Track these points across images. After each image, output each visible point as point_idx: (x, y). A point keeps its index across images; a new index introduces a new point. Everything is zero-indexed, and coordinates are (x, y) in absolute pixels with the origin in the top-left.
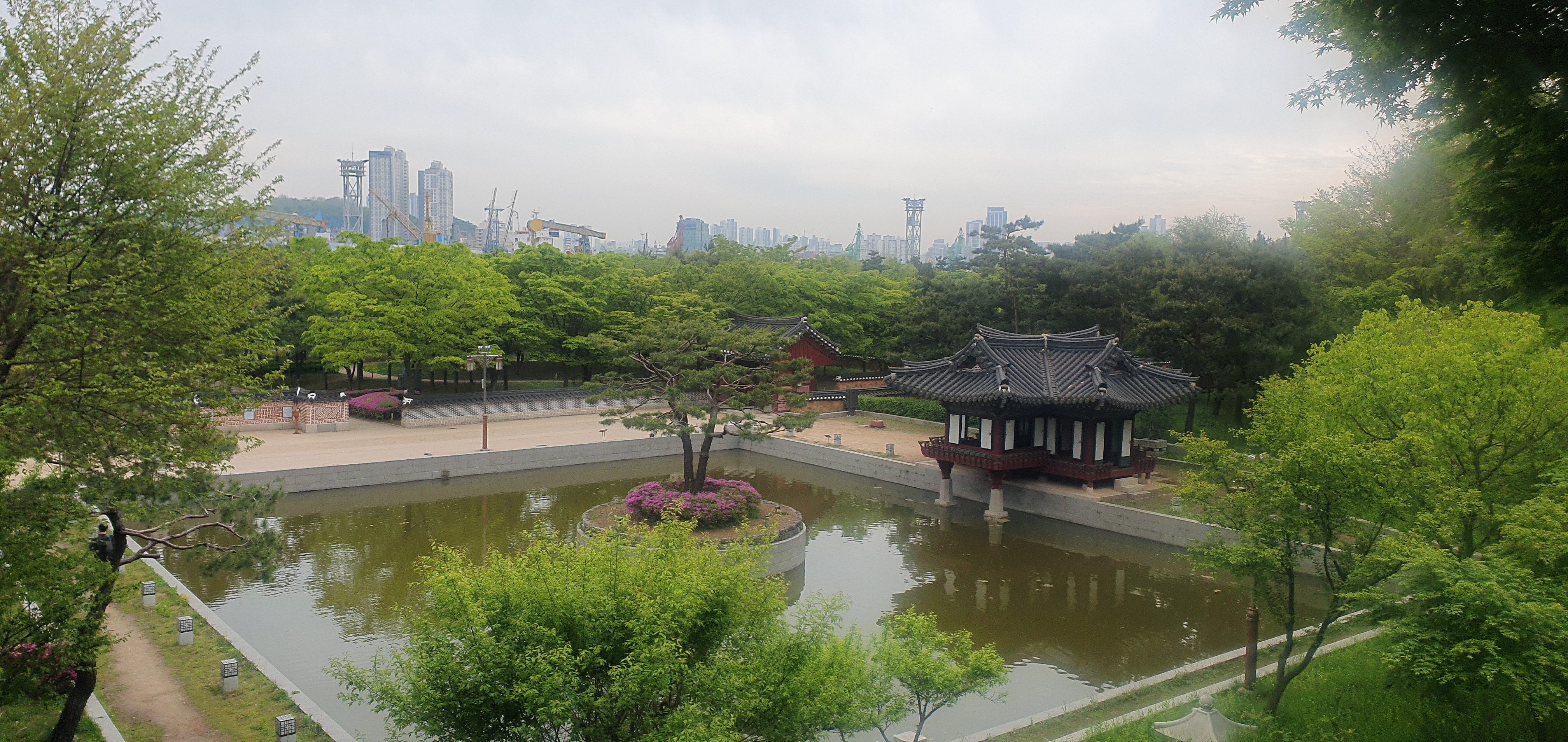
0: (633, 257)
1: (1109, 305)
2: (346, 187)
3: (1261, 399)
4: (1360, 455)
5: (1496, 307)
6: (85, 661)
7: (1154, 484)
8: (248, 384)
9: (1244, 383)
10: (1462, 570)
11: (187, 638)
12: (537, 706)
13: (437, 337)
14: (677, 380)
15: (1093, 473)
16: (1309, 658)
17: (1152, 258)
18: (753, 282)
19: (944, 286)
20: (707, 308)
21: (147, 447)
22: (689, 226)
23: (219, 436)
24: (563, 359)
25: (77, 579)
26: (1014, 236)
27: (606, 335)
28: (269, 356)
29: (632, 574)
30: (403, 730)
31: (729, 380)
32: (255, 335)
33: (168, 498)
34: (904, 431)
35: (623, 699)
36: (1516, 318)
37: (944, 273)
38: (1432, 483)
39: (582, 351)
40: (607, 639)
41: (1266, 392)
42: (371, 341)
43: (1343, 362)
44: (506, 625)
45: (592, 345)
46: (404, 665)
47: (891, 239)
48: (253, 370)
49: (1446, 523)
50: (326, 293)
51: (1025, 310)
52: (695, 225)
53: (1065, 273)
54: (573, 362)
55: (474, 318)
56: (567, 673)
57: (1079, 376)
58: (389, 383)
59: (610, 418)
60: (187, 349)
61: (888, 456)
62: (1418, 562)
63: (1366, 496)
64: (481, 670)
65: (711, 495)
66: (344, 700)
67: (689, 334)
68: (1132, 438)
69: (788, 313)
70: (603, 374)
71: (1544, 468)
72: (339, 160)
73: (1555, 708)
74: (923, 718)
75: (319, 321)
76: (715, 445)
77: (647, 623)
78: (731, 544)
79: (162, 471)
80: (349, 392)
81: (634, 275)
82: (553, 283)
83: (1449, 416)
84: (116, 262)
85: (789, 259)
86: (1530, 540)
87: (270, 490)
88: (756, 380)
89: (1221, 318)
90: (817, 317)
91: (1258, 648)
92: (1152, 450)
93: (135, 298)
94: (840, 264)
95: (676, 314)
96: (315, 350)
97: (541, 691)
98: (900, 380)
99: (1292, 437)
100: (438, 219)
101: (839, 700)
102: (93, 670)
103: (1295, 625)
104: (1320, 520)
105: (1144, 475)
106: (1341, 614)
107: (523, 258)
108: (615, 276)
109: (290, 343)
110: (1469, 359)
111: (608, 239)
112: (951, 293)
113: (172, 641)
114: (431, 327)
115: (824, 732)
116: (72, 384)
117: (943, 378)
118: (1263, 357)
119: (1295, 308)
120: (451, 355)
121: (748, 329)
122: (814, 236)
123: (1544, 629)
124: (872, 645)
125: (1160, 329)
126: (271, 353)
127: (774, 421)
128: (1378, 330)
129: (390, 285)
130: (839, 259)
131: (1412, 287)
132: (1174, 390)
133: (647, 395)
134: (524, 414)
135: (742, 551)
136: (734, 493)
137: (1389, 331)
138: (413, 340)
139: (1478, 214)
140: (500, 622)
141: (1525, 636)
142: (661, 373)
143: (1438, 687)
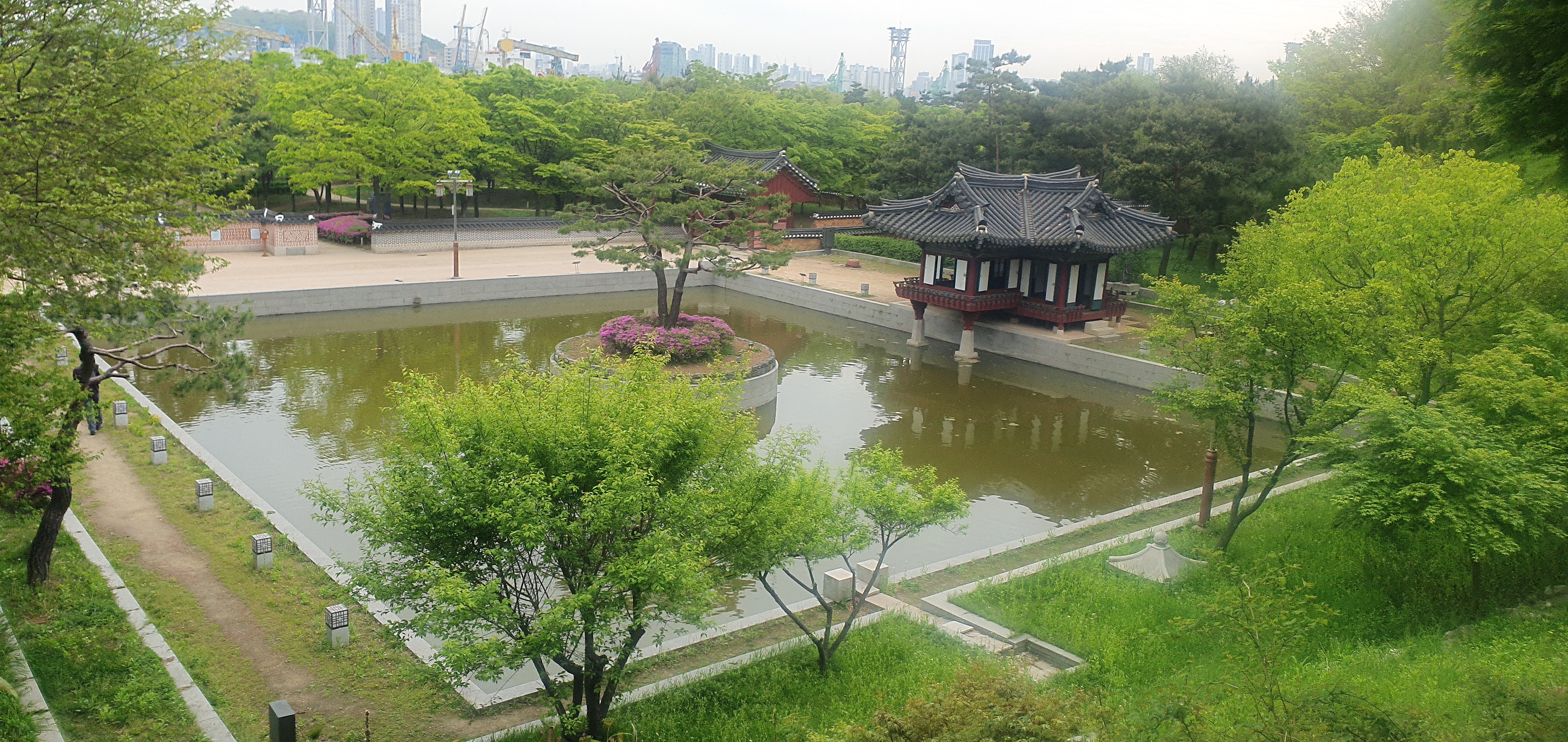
0: (606, 81)
1: (1090, 146)
3: (1235, 244)
4: (1328, 302)
5: (1477, 157)
6: (59, 477)
7: (1124, 327)
8: (212, 204)
9: (1220, 228)
10: (1417, 416)
11: (160, 457)
12: (511, 529)
13: (407, 161)
14: (651, 213)
15: (1065, 316)
16: (1262, 499)
17: (1137, 98)
18: (731, 112)
19: (927, 122)
20: (683, 138)
21: (110, 265)
22: (666, 49)
23: (184, 256)
24: (535, 187)
25: (46, 396)
26: (999, 71)
27: (579, 164)
28: (233, 175)
29: (605, 405)
30: (377, 551)
31: (705, 214)
32: (218, 153)
33: (135, 318)
34: (880, 271)
35: (595, 524)
36: (1496, 169)
37: (927, 108)
38: (1396, 332)
39: (554, 180)
40: (579, 467)
41: (1241, 238)
42: (338, 163)
43: (1320, 209)
44: (479, 452)
45: (564, 173)
46: (377, 488)
47: (875, 70)
48: (217, 189)
49: (1406, 371)
50: (290, 111)
51: (1007, 149)
52: (671, 50)
53: (1050, 111)
54: (544, 190)
55: (443, 142)
56: (540, 499)
57: (1057, 218)
58: (358, 206)
59: (584, 249)
60: (147, 165)
61: (862, 296)
62: (1374, 408)
63: (1330, 343)
64: (454, 494)
65: (685, 331)
66: (318, 520)
67: (664, 165)
68: (1106, 281)
69: (766, 146)
70: (575, 204)
71: (1507, 319)
73: (1490, 549)
74: (886, 547)
75: (284, 141)
76: (690, 280)
77: (619, 453)
78: (704, 379)
79: (127, 291)
80: (318, 215)
81: (607, 101)
82: (524, 107)
83: (1420, 266)
84: (67, 71)
85: (768, 89)
86: (1485, 389)
87: (239, 311)
88: (731, 215)
89: (1203, 162)
90: (796, 151)
91: (1215, 488)
92: (1124, 293)
93: (88, 109)
94: (822, 95)
95: (651, 143)
96: (282, 170)
97: (514, 515)
98: (878, 219)
99: (1263, 283)
100: (406, 36)
101: (805, 529)
102: (68, 487)
103: (1251, 467)
104: (1284, 366)
105: (1114, 318)
106: (1297, 457)
107: (493, 79)
108: (589, 103)
109: (254, 161)
110: (1445, 209)
111: (581, 61)
112: (933, 128)
113: (147, 459)
114: (400, 150)
115: (790, 558)
116: (28, 198)
117: (921, 218)
118: (1241, 202)
119: (1277, 153)
120: (420, 179)
121: (725, 161)
122: (795, 64)
123: (1490, 474)
124: (839, 478)
125: (1141, 171)
126: (234, 172)
127: (749, 259)
128: (1358, 178)
129: (356, 105)
130: (820, 90)
131: (1395, 135)
132: (1151, 234)
133: (621, 228)
134: (496, 243)
135: (714, 386)
136: (708, 329)
137: (1368, 179)
138: (382, 163)
139: (1471, 57)
140: (473, 448)
141: (1470, 480)
142: (635, 204)
143: (1382, 527)
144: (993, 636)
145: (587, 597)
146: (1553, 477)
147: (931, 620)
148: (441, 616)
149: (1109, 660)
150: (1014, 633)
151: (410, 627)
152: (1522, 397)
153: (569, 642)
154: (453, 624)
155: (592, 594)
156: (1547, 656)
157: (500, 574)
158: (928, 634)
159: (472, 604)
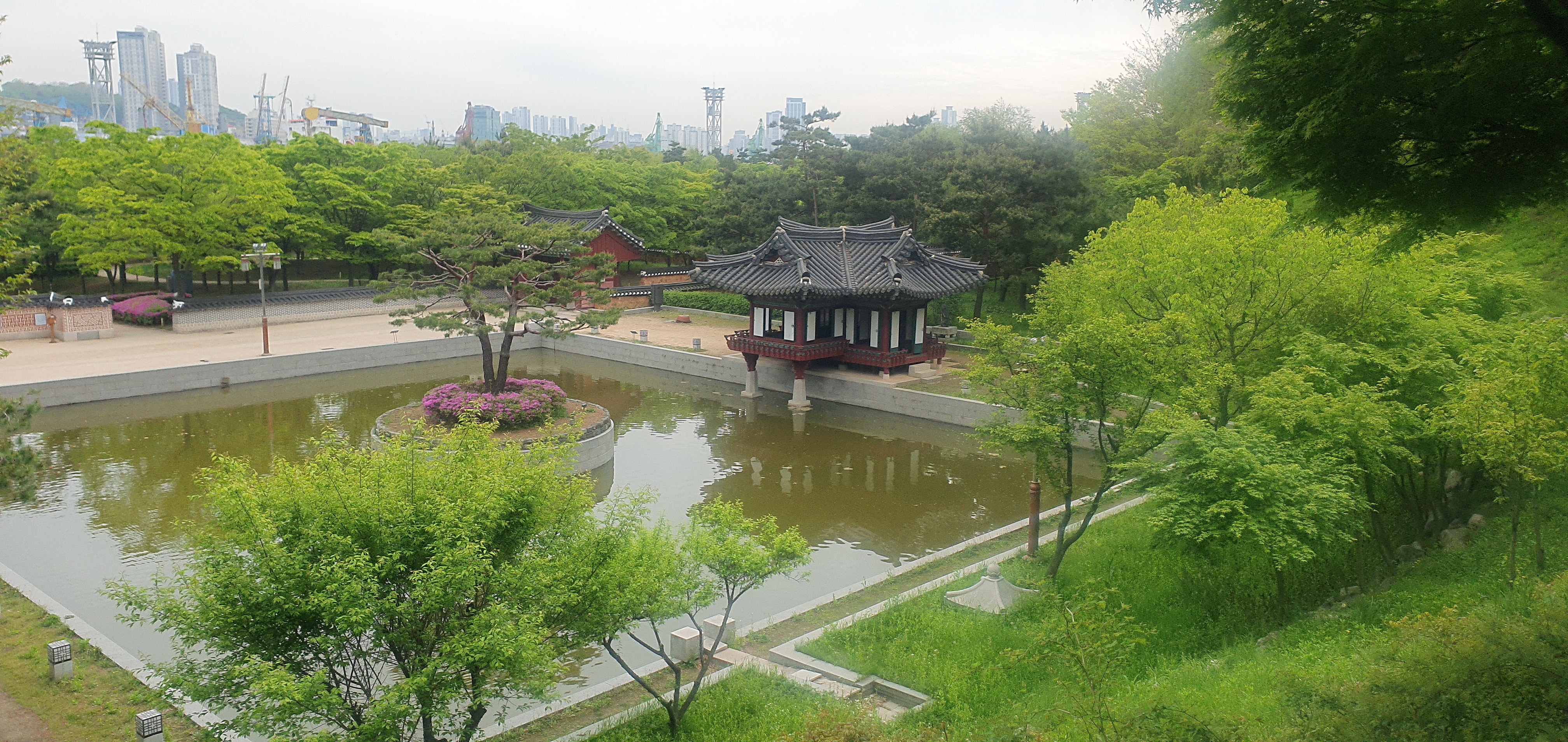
0: (418, 146)
1: (902, 197)
2: (92, 72)
3: (1042, 284)
4: (1131, 335)
5: (1250, 194)
7: (945, 369)
9: (1028, 270)
10: (1218, 438)
12: (336, 614)
13: (207, 236)
14: (472, 277)
15: (889, 361)
16: (1084, 527)
17: (943, 150)
18: (550, 173)
19: (746, 179)
20: (502, 201)
22: (478, 113)
24: (347, 256)
26: (812, 128)
27: (393, 230)
28: (10, 258)
29: (430, 477)
30: (192, 648)
31: (528, 275)
34: (711, 326)
35: (427, 604)
36: (1267, 204)
37: (745, 165)
38: (1193, 359)
39: (367, 248)
40: (406, 545)
41: (1047, 278)
42: (133, 241)
43: (1117, 247)
44: (298, 536)
45: (377, 241)
46: (189, 581)
47: (692, 130)
49: (1205, 396)
50: (75, 188)
51: (824, 203)
52: (485, 113)
53: (862, 165)
54: (357, 260)
55: (247, 215)
56: (366, 580)
57: (875, 267)
58: (157, 286)
59: (401, 318)
61: (695, 351)
62: (1180, 432)
63: (1136, 373)
64: (273, 582)
65: (513, 396)
66: (123, 621)
67: (483, 228)
68: (925, 325)
69: (588, 206)
70: (391, 272)
71: (1288, 342)
72: (82, 41)
73: (1291, 557)
74: (731, 601)
75: (70, 220)
76: (516, 343)
77: (448, 527)
78: (535, 444)
80: (111, 297)
81: (420, 166)
82: (332, 176)
83: (1209, 297)
85: (586, 150)
86: (1274, 408)
87: (24, 403)
88: (556, 276)
89: (1008, 208)
90: (618, 210)
91: (1040, 518)
92: (943, 336)
94: (641, 155)
95: (468, 207)
96: (68, 251)
97: (338, 599)
98: (705, 274)
99: (1070, 320)
100: (202, 108)
101: (648, 590)
103: (1073, 496)
104: (1095, 397)
105: (936, 360)
106: (1114, 483)
107: (297, 149)
108: (401, 168)
109: (36, 242)
110: (1227, 243)
111: (391, 127)
112: (752, 185)
114: (200, 225)
115: (635, 622)
117: (746, 272)
118: (1046, 244)
119: (1075, 196)
120: (223, 254)
121: (546, 222)
122: (612, 125)
123: (1284, 488)
124: (681, 534)
125: (951, 219)
126: (12, 255)
127: (577, 318)
128: (1149, 217)
129: (150, 180)
130: (639, 149)
131: (1179, 176)
132: (964, 279)
133: (440, 294)
134: (307, 316)
135: (547, 451)
136: (538, 392)
137: (1158, 218)
138: (180, 239)
139: (1234, 104)
140: (291, 532)
141: (1269, 495)
142: (454, 269)
143: (1195, 544)
144: (840, 681)
145: (422, 680)
146: (1338, 486)
147: (780, 670)
148: (266, 712)
149: (953, 695)
150: (861, 676)
151: (231, 727)
152: (1306, 413)
153: (406, 728)
154: (279, 720)
155: (428, 676)
156: (1346, 653)
157: (328, 663)
158: (778, 685)
159: (298, 697)
